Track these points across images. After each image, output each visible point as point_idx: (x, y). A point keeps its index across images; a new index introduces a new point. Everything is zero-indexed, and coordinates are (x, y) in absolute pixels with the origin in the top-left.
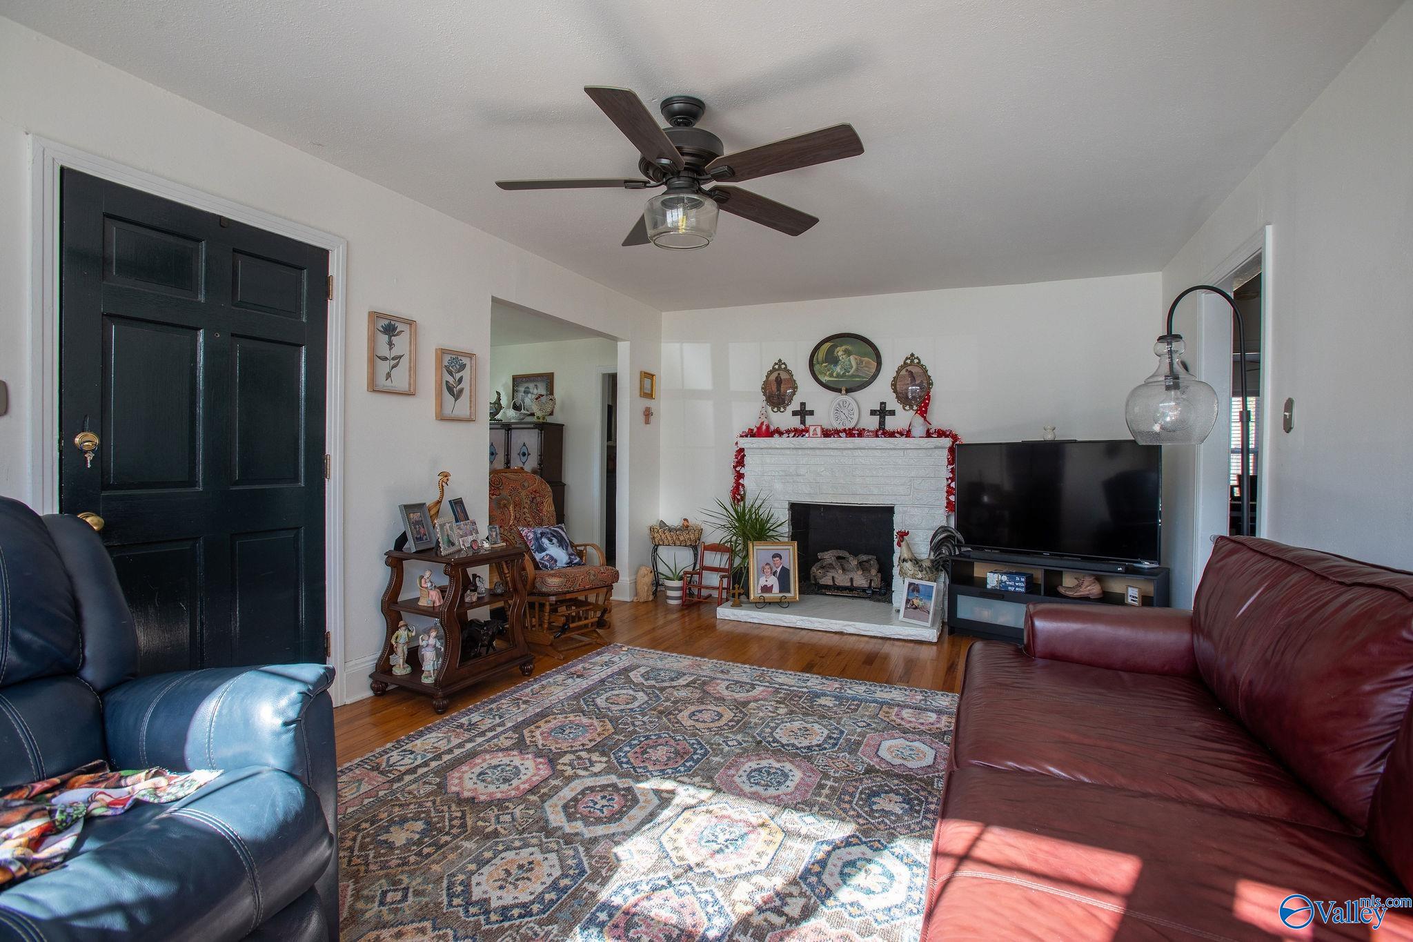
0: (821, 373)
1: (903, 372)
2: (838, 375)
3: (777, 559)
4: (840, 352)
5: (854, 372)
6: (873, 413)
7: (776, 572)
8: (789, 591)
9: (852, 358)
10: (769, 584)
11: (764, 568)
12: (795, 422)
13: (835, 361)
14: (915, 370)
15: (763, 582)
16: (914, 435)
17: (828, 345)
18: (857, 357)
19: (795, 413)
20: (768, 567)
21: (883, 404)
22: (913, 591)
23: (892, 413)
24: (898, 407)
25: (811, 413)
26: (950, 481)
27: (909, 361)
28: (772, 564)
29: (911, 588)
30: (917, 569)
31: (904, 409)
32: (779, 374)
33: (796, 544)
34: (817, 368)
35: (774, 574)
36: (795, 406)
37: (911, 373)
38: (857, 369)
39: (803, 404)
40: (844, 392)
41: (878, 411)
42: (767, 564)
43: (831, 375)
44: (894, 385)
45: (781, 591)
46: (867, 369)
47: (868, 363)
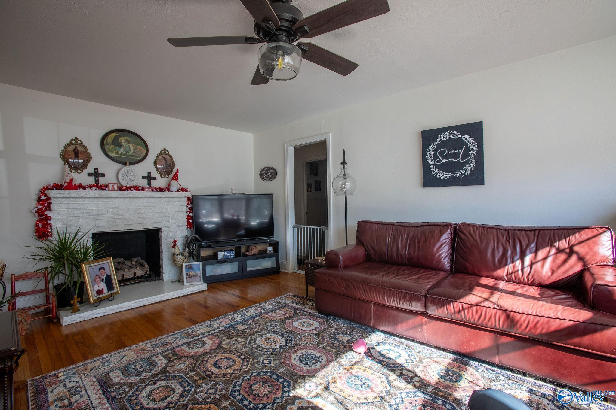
0: (110, 151)
1: (160, 157)
2: (122, 154)
3: (102, 270)
4: (123, 140)
5: (132, 153)
6: (144, 177)
7: (103, 279)
8: (113, 289)
9: (131, 145)
10: (100, 288)
11: (95, 279)
12: (91, 180)
13: (120, 145)
14: (167, 157)
15: (96, 288)
16: (172, 191)
17: (114, 135)
18: (133, 145)
19: (90, 175)
20: (97, 277)
21: (149, 173)
22: (189, 268)
23: (155, 178)
24: (158, 176)
25: (103, 175)
26: (189, 213)
27: (163, 152)
28: (99, 274)
29: (188, 267)
30: (184, 258)
31: (161, 177)
32: (76, 147)
33: (111, 258)
34: (106, 147)
35: (102, 280)
36: (90, 169)
37: (165, 158)
38: (134, 152)
39: (96, 169)
40: (128, 164)
41: (147, 177)
42: (97, 275)
43: (117, 153)
44: (155, 163)
45: (109, 290)
46: (140, 153)
47: (140, 149)
